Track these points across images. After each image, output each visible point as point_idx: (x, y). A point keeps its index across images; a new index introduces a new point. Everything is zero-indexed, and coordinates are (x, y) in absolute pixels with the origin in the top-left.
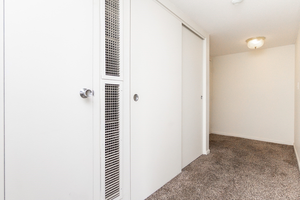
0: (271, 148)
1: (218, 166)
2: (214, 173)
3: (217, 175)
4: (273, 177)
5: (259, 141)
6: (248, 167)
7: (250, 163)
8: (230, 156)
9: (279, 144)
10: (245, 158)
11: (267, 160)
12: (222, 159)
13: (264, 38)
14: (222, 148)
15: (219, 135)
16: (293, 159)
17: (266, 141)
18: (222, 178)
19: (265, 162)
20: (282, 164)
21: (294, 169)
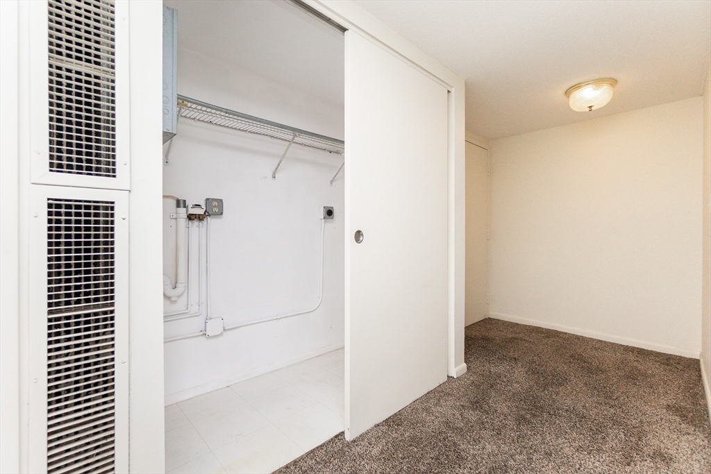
0: (635, 364)
1: (472, 416)
2: (457, 439)
3: (462, 447)
4: (629, 465)
5: (605, 342)
6: (558, 422)
7: (567, 410)
8: (515, 385)
9: (660, 353)
10: (557, 394)
11: (617, 402)
12: (493, 394)
13: (613, 82)
14: (503, 359)
15: (504, 322)
16: (695, 404)
17: (623, 344)
18: (474, 456)
19: (612, 410)
20: (662, 419)
21: (698, 441)
